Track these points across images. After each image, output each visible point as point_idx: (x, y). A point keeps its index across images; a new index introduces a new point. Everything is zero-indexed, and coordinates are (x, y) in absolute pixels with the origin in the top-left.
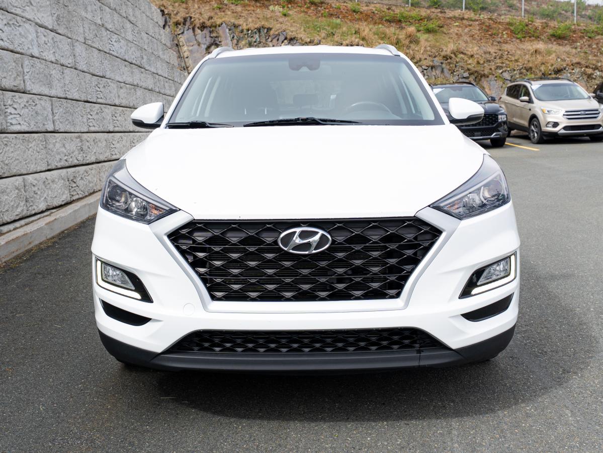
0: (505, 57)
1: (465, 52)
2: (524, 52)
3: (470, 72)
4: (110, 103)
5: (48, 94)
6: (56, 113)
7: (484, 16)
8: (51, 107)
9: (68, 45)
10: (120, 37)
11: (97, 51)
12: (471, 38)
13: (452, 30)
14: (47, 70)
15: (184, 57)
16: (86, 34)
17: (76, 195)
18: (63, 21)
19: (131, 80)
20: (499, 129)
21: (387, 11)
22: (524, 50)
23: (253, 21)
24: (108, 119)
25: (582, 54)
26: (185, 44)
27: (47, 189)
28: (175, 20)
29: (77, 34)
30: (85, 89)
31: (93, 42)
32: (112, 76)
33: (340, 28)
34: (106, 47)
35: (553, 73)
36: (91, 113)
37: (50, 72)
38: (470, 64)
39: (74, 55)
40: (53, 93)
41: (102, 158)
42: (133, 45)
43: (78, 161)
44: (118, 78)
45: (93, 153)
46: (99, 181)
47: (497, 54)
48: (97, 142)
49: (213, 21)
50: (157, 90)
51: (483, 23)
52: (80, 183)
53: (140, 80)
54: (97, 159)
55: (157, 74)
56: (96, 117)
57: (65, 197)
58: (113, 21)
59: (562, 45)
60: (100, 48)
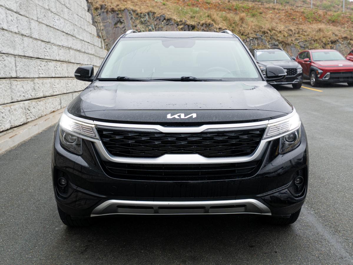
0: (301, 33)
1: (276, 29)
2: (312, 30)
3: (279, 42)
4: (53, 59)
5: (13, 53)
6: (18, 66)
7: (288, 7)
8: (15, 62)
9: (27, 22)
10: (60, 17)
11: (45, 26)
12: (280, 21)
13: (268, 16)
14: (12, 38)
15: (100, 29)
16: (38, 15)
17: (30, 118)
18: (23, 7)
19: (67, 44)
20: (298, 78)
21: (228, 3)
22: (312, 28)
23: (144, 8)
24: (52, 69)
25: (348, 32)
26: (101, 21)
27: (11, 115)
28: (95, 7)
29: (32, 15)
30: (37, 50)
31: (43, 20)
32: (55, 42)
33: (199, 13)
34: (51, 23)
35: (330, 43)
36: (41, 66)
37: (14, 39)
38: (279, 37)
39: (30, 29)
40: (16, 53)
41: (47, 94)
42: (68, 22)
43: (32, 96)
44: (58, 43)
45: (42, 91)
46: (45, 109)
47: (296, 31)
48: (44, 84)
49: (119, 7)
50: (83, 51)
51: (287, 12)
52: (33, 110)
53: (73, 44)
54: (44, 95)
55: (83, 40)
56: (44, 68)
57: (22, 120)
58: (56, 7)
59: (336, 26)
60: (48, 24)
